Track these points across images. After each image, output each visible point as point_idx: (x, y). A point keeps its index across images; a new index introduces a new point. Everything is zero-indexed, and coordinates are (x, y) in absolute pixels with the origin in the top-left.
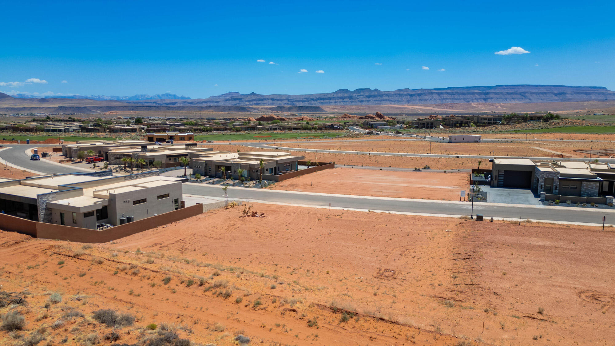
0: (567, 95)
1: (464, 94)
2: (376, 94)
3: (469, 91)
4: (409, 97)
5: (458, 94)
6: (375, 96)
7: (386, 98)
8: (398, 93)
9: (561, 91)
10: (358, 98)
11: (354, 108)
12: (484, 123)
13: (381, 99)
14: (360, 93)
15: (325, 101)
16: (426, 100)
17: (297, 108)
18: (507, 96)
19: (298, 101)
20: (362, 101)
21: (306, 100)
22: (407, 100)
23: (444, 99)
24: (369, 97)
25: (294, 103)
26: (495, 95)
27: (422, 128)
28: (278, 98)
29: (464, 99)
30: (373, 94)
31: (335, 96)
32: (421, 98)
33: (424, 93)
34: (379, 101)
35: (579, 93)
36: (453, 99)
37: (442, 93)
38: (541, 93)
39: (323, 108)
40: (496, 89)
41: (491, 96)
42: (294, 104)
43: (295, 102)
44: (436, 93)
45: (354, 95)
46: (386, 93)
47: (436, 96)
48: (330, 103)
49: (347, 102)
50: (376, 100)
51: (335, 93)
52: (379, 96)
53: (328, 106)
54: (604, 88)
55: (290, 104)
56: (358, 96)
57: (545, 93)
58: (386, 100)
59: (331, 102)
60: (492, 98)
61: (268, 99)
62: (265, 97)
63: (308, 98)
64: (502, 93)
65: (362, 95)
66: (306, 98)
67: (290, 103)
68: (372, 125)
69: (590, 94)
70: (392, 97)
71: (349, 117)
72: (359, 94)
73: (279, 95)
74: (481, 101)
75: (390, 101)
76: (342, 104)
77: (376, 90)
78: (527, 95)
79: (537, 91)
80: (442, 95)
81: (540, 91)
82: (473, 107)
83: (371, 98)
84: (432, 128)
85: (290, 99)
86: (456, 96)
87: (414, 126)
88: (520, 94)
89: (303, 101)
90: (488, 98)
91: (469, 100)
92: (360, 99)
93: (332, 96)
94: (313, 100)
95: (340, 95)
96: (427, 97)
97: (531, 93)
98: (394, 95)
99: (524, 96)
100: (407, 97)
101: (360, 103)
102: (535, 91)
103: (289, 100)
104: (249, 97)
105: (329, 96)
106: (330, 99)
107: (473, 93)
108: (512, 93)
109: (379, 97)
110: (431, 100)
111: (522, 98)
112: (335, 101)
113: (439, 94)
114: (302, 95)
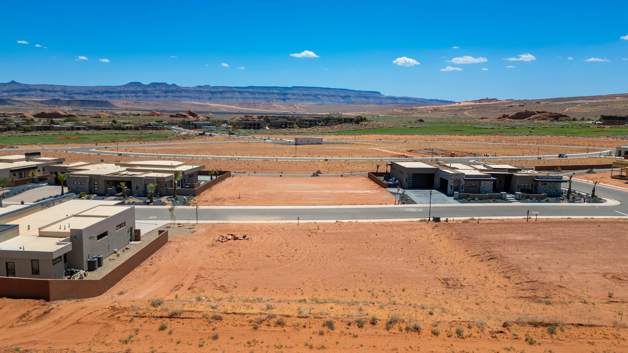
0: (351, 98)
1: (264, 93)
2: (175, 89)
3: (269, 91)
4: (210, 94)
5: (259, 93)
6: (173, 92)
7: (186, 94)
8: (199, 89)
9: (346, 94)
10: (153, 93)
11: (151, 104)
12: (306, 124)
13: (180, 95)
14: (155, 87)
15: (113, 95)
16: (228, 98)
17: (78, 102)
18: (303, 97)
19: (78, 94)
20: (158, 97)
21: (88, 92)
22: (208, 97)
23: (245, 98)
24: (166, 92)
25: (72, 95)
26: (293, 96)
27: (250, 128)
28: (50, 89)
29: (265, 98)
30: (171, 89)
31: (126, 89)
32: (223, 96)
33: (225, 91)
34: (177, 97)
35: (360, 97)
36: (254, 98)
37: (243, 92)
38: (330, 95)
39: (112, 103)
40: (292, 90)
41: (289, 96)
42: (72, 97)
43: (74, 95)
44: (238, 91)
45: (149, 89)
46: (184, 89)
47: (237, 95)
48: (120, 97)
49: (140, 96)
50: (175, 96)
51: (125, 86)
52: (177, 91)
53: (119, 101)
54: (379, 93)
55: (67, 97)
56: (153, 90)
57: (334, 96)
58: (186, 97)
59: (122, 97)
60: (290, 99)
61: (35, 90)
62: (32, 87)
63: (91, 91)
64: (298, 94)
65: (158, 90)
66: (88, 91)
67: (67, 95)
68: (196, 124)
69: (369, 98)
70: (193, 94)
71: (158, 115)
72: (155, 89)
73: (52, 86)
74: (280, 101)
75: (190, 97)
76: (135, 98)
77: (174, 85)
78: (319, 97)
79: (327, 94)
80: (243, 94)
81: (330, 94)
82: (275, 107)
83: (169, 94)
84: (259, 128)
85: (67, 91)
86: (257, 96)
87: (241, 127)
88: (314, 96)
89: (85, 94)
90: (286, 99)
91: (270, 100)
92: (156, 94)
93: (122, 89)
94: (97, 92)
95: (132, 89)
96: (228, 95)
97: (323, 95)
98: (193, 91)
99: (317, 98)
100: (208, 94)
101: (156, 98)
102: (325, 93)
103: (65, 92)
104: (8, 86)
105: (118, 89)
106: (120, 92)
107: (273, 93)
108: (307, 95)
109: (178, 93)
110: (233, 98)
111: (316, 100)
112: (126, 95)
113: (240, 93)
114: (83, 87)
